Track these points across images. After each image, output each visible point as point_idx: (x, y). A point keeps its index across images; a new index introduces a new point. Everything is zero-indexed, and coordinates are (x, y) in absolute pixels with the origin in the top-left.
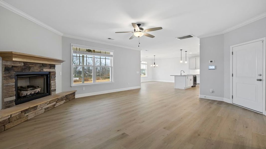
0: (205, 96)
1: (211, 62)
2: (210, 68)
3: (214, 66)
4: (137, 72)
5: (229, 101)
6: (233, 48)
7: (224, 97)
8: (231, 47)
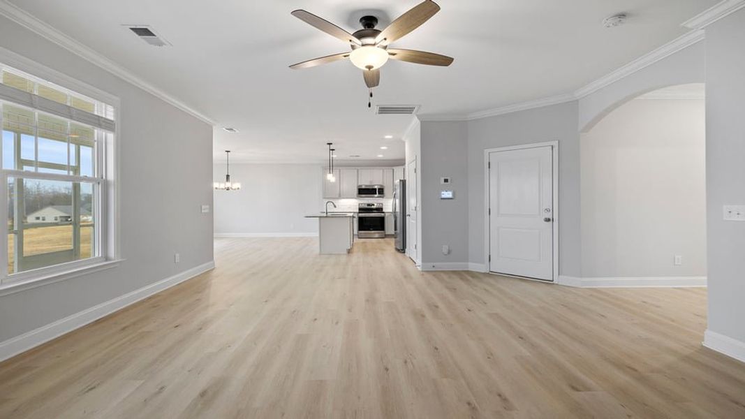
0: (432, 264)
1: (446, 181)
2: (443, 196)
3: (450, 191)
4: (203, 207)
5: (482, 268)
6: (489, 153)
7: (468, 261)
8: (486, 151)
